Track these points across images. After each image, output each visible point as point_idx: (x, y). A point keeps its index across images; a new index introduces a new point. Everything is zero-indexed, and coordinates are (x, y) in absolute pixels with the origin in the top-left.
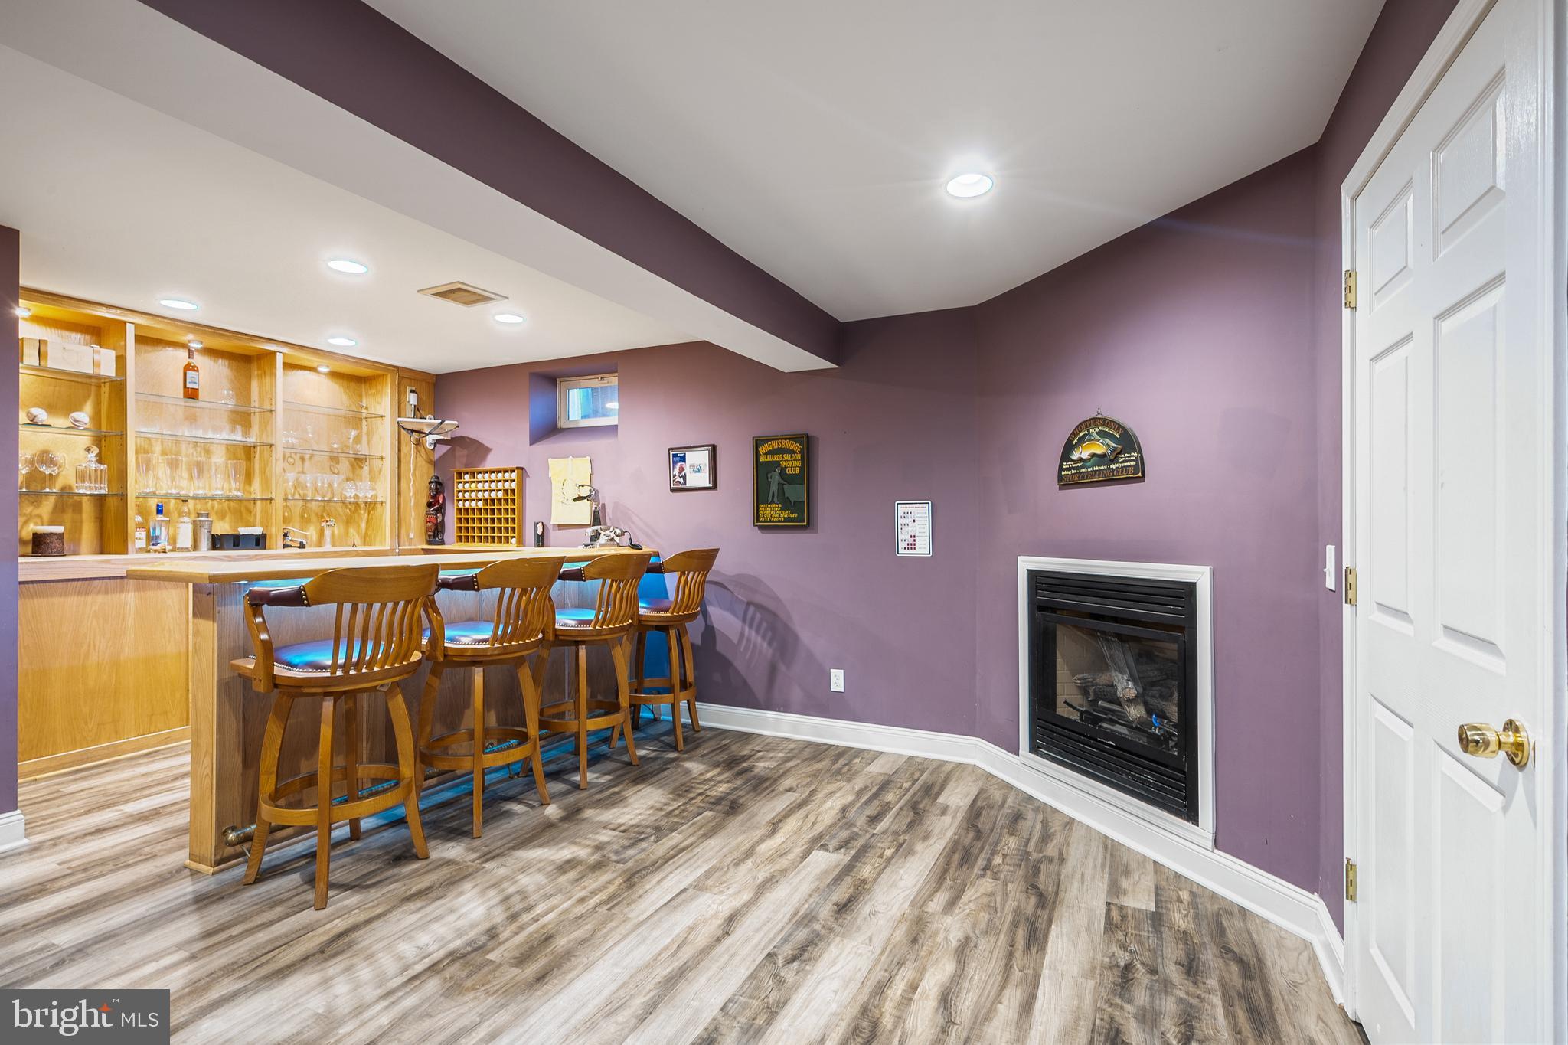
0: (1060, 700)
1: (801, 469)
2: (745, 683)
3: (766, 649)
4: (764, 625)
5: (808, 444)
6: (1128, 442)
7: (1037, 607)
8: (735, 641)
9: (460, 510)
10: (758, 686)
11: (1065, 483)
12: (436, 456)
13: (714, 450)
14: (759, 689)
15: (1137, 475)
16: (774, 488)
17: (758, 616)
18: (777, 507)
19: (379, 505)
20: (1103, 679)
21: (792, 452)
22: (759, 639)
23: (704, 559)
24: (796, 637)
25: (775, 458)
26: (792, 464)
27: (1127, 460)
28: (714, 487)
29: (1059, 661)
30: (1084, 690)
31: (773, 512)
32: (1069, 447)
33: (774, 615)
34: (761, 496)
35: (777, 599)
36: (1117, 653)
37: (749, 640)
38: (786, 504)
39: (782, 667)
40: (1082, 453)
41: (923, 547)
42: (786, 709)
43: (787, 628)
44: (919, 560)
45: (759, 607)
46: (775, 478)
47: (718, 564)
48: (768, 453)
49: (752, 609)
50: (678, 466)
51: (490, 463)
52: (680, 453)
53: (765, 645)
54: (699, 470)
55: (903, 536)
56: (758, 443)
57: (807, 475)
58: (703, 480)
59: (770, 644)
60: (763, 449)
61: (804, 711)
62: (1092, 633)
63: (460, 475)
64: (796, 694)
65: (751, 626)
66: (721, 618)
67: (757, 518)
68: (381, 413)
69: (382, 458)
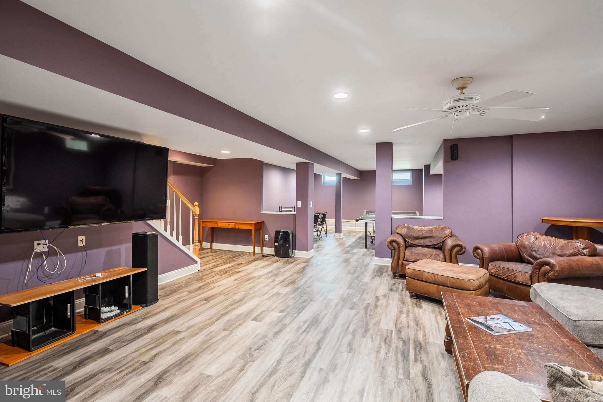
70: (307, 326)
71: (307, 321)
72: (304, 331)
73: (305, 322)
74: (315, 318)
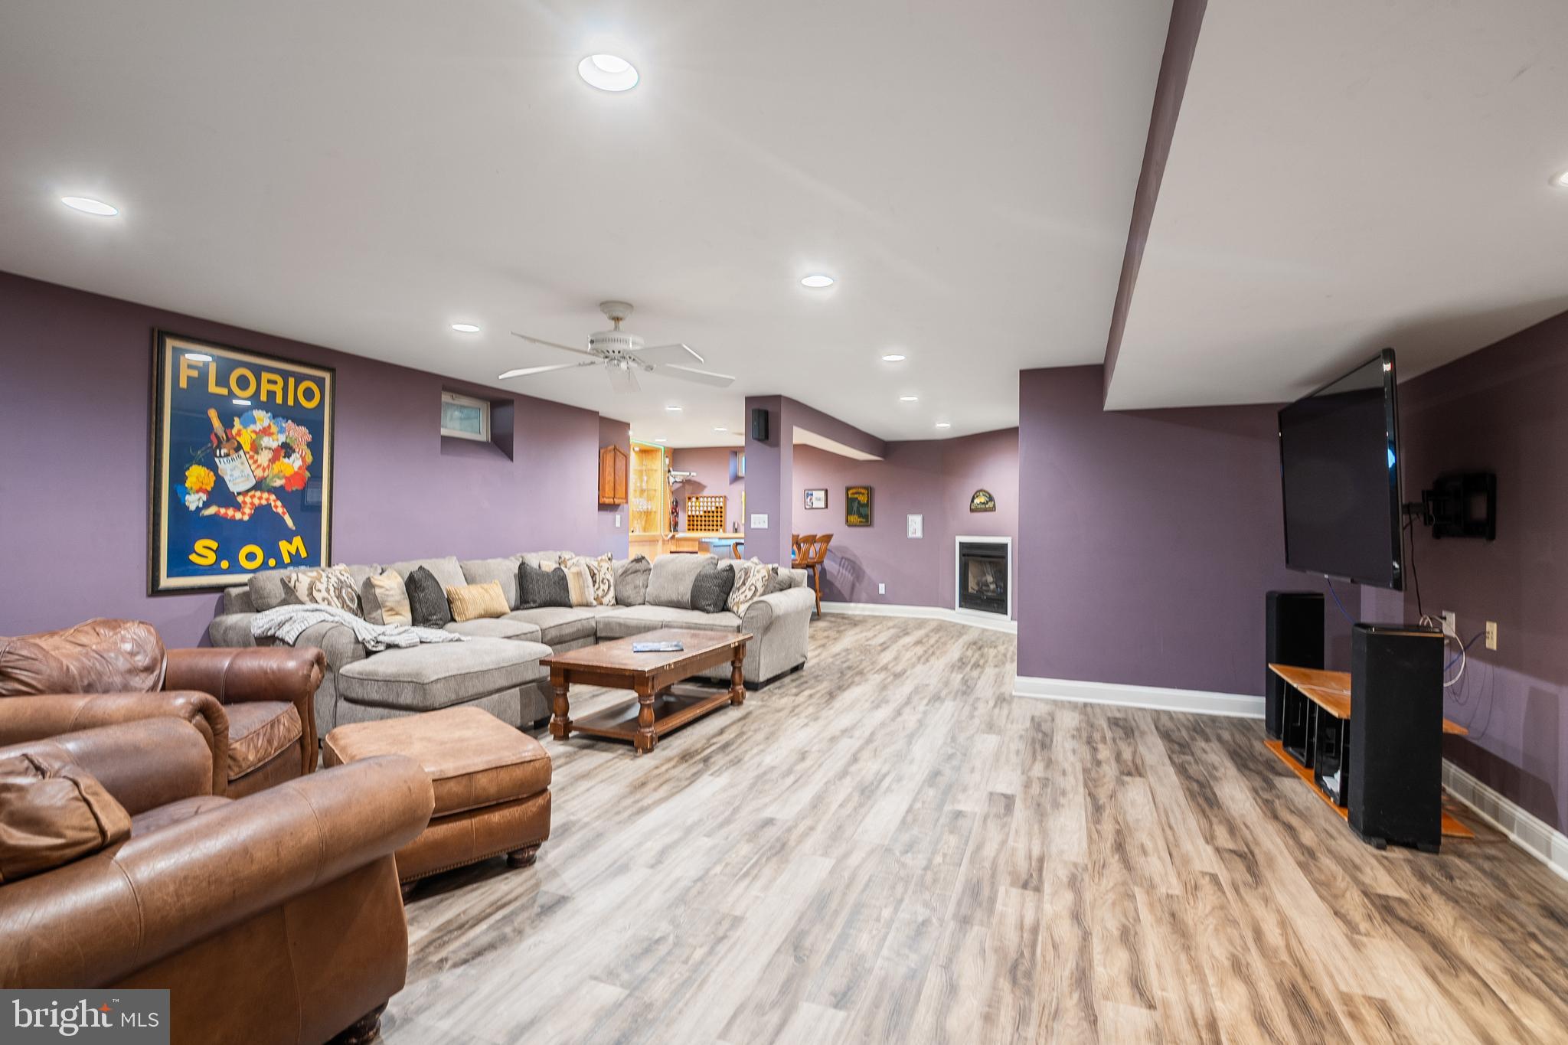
0: (970, 588)
1: (868, 501)
2: (840, 591)
3: (850, 577)
4: (849, 567)
5: (870, 491)
6: (991, 499)
7: (962, 555)
8: (836, 574)
9: (689, 516)
10: (846, 593)
11: (972, 510)
12: (673, 489)
13: (826, 491)
14: (846, 595)
15: (993, 509)
16: (855, 508)
17: (847, 563)
18: (856, 517)
19: (653, 513)
20: (984, 579)
21: (863, 494)
22: (847, 573)
23: (828, 538)
24: (864, 572)
25: (856, 496)
26: (863, 499)
27: (990, 505)
28: (827, 507)
29: (970, 575)
30: (978, 584)
31: (854, 518)
32: (972, 501)
33: (854, 563)
34: (849, 512)
35: (855, 556)
36: (988, 568)
37: (842, 574)
38: (860, 515)
39: (857, 585)
40: (977, 501)
41: (919, 534)
42: (859, 601)
43: (860, 568)
44: (917, 539)
45: (847, 559)
46: (856, 504)
47: (833, 542)
48: (853, 494)
49: (844, 560)
50: (809, 498)
51: (706, 493)
52: (810, 492)
53: (850, 576)
54: (820, 500)
55: (910, 530)
56: (848, 489)
57: (869, 504)
58: (822, 505)
59: (852, 575)
60: (850, 492)
61: (867, 602)
62: (980, 562)
63: (689, 498)
64: (864, 596)
65: (843, 567)
66: (829, 564)
67: (847, 521)
68: (655, 468)
69: (655, 490)
70: (883, 784)
71: (885, 793)
72: (885, 776)
73: (889, 789)
74: (869, 798)
